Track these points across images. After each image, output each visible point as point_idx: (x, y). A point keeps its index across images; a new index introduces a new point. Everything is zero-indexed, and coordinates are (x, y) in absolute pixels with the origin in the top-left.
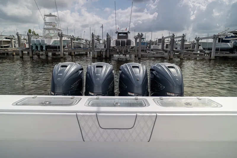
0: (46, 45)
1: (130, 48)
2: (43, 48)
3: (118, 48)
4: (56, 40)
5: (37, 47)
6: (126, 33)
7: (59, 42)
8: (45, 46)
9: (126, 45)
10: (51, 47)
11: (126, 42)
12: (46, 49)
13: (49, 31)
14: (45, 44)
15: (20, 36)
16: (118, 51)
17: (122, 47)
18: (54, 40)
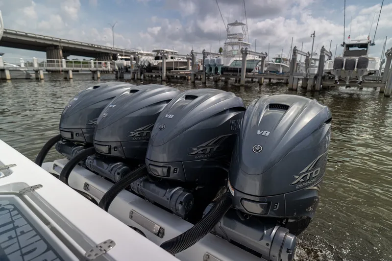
0: (222, 67)
1: (366, 73)
2: (218, 70)
3: (337, 73)
4: (238, 59)
5: (211, 69)
6: (365, 46)
7: (241, 62)
8: (220, 68)
9: (357, 67)
10: (229, 69)
11: (357, 62)
12: (222, 73)
13: (233, 47)
14: (221, 65)
15: (195, 54)
16: (337, 78)
17: (347, 71)
18: (234, 59)
